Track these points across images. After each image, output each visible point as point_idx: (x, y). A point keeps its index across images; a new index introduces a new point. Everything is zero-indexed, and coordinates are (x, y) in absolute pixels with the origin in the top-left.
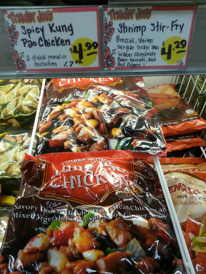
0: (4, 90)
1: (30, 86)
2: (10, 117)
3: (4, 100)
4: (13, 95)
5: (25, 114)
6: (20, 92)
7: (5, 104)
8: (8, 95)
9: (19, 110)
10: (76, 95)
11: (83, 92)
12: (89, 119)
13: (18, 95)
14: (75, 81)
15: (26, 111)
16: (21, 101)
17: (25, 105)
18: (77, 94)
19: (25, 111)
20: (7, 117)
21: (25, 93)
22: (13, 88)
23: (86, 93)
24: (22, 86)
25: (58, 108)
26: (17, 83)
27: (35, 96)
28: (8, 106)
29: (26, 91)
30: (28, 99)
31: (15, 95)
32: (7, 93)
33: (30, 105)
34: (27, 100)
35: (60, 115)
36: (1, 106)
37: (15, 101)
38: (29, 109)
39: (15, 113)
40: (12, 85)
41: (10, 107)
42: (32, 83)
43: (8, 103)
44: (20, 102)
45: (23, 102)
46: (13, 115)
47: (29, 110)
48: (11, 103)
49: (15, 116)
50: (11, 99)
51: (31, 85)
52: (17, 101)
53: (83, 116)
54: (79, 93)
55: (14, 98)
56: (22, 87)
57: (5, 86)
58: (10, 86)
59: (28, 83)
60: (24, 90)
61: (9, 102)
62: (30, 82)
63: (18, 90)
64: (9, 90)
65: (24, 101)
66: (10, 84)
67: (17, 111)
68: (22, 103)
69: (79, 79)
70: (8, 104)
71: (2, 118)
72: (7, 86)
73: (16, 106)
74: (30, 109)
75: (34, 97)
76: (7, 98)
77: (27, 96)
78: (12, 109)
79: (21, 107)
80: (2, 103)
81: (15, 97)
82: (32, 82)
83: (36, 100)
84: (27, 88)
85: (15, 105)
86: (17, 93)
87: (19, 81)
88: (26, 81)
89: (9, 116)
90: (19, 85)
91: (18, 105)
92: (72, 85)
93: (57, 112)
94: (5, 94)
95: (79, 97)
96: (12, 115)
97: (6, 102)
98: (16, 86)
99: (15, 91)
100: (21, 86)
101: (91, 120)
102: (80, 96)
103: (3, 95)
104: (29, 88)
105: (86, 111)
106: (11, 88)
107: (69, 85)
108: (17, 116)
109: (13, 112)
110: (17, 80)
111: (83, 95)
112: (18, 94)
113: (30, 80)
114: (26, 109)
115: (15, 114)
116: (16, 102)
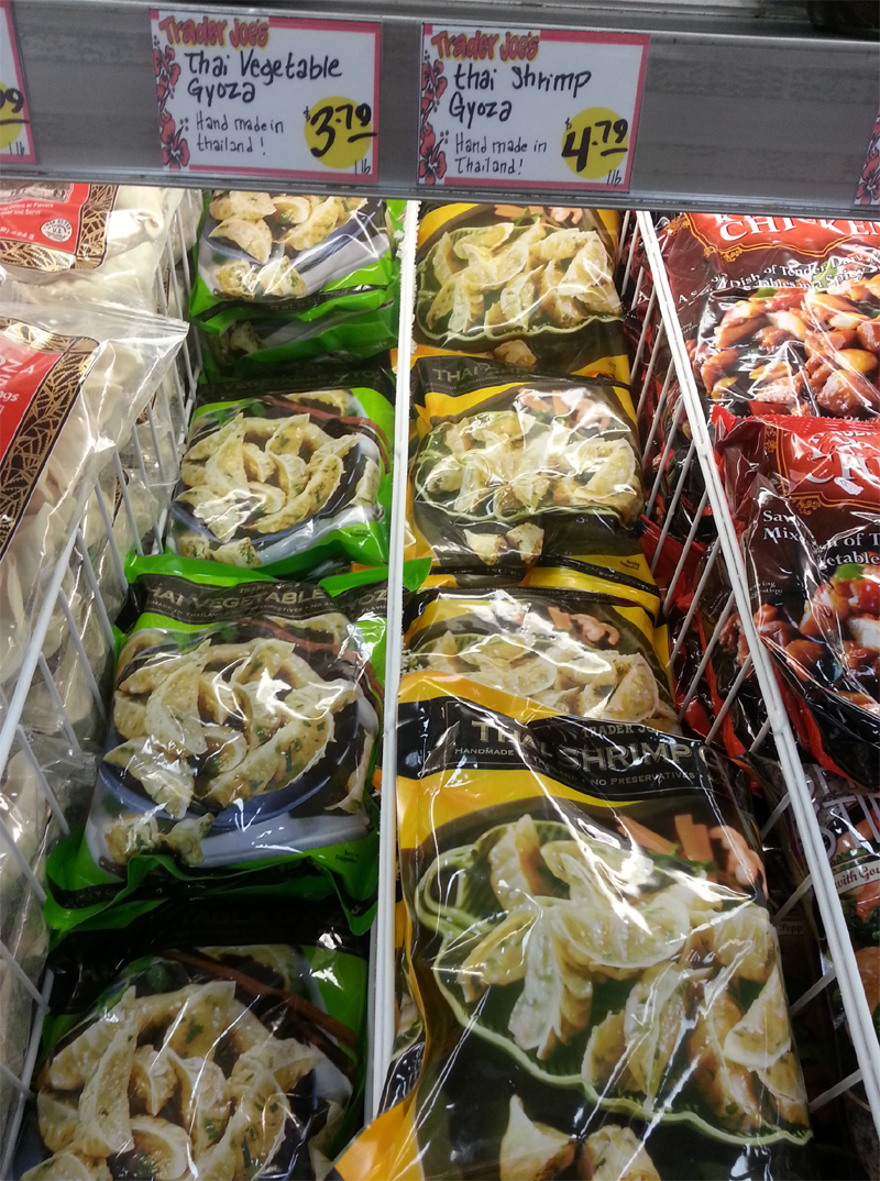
0: (482, 242)
1: (574, 234)
2: (514, 333)
3: (487, 275)
4: (517, 261)
5: (561, 328)
6: (544, 254)
7: (495, 289)
8: (498, 259)
9: (545, 314)
10: (787, 271)
11: (809, 266)
12: (843, 348)
13: (538, 262)
14: (773, 229)
15: (567, 317)
16: (554, 282)
17: (565, 298)
18: (791, 268)
19: (563, 316)
20: (503, 333)
21: (563, 257)
22: (515, 236)
23: (818, 267)
24: (549, 232)
25: (741, 310)
26: (528, 221)
27: (596, 268)
28: (503, 296)
29: (564, 250)
30: (575, 277)
31: (526, 260)
32: (496, 252)
33: (580, 298)
34: (573, 281)
35: (759, 329)
36: (481, 298)
37: (528, 282)
38: (576, 313)
39: (533, 322)
40: (509, 228)
41: (514, 302)
42: (580, 225)
43: (504, 285)
44: (549, 285)
45: (559, 287)
46: (525, 327)
47: (574, 314)
48: (516, 289)
49: (532, 333)
50: (510, 274)
51: (577, 229)
52: (537, 281)
53: (826, 337)
54: (796, 266)
55: (522, 271)
56: (548, 235)
57: (483, 229)
58: (503, 232)
59: (568, 223)
60: (559, 245)
61: (505, 283)
62: (575, 220)
63: (536, 245)
64: (499, 244)
65: (565, 282)
66: (502, 224)
67: (537, 317)
68: (556, 290)
69: (787, 221)
70: (505, 290)
71: (485, 336)
72: (490, 228)
73: (536, 296)
74: (578, 310)
75: (592, 271)
76: (499, 271)
77: (572, 267)
78: (523, 309)
79: (551, 303)
80: (484, 285)
81: (527, 269)
82: (580, 222)
83: (597, 281)
84: (566, 241)
85: (530, 295)
86: (531, 254)
87: (535, 215)
88: (560, 213)
89: (509, 329)
90: (537, 228)
91: (543, 298)
92: (769, 239)
93: (746, 320)
94: (487, 256)
95: (798, 278)
96: (521, 328)
97: (496, 283)
98: (524, 231)
99: (523, 246)
100: (544, 233)
101: (850, 350)
102: (801, 275)
103: (482, 261)
104: (573, 242)
105: (833, 322)
106: (506, 237)
107: (758, 239)
108: (536, 330)
109: (526, 318)
110: (525, 210)
111: (810, 274)
112: (538, 258)
113: (572, 215)
114: (566, 310)
115: (530, 327)
116: (532, 288)
